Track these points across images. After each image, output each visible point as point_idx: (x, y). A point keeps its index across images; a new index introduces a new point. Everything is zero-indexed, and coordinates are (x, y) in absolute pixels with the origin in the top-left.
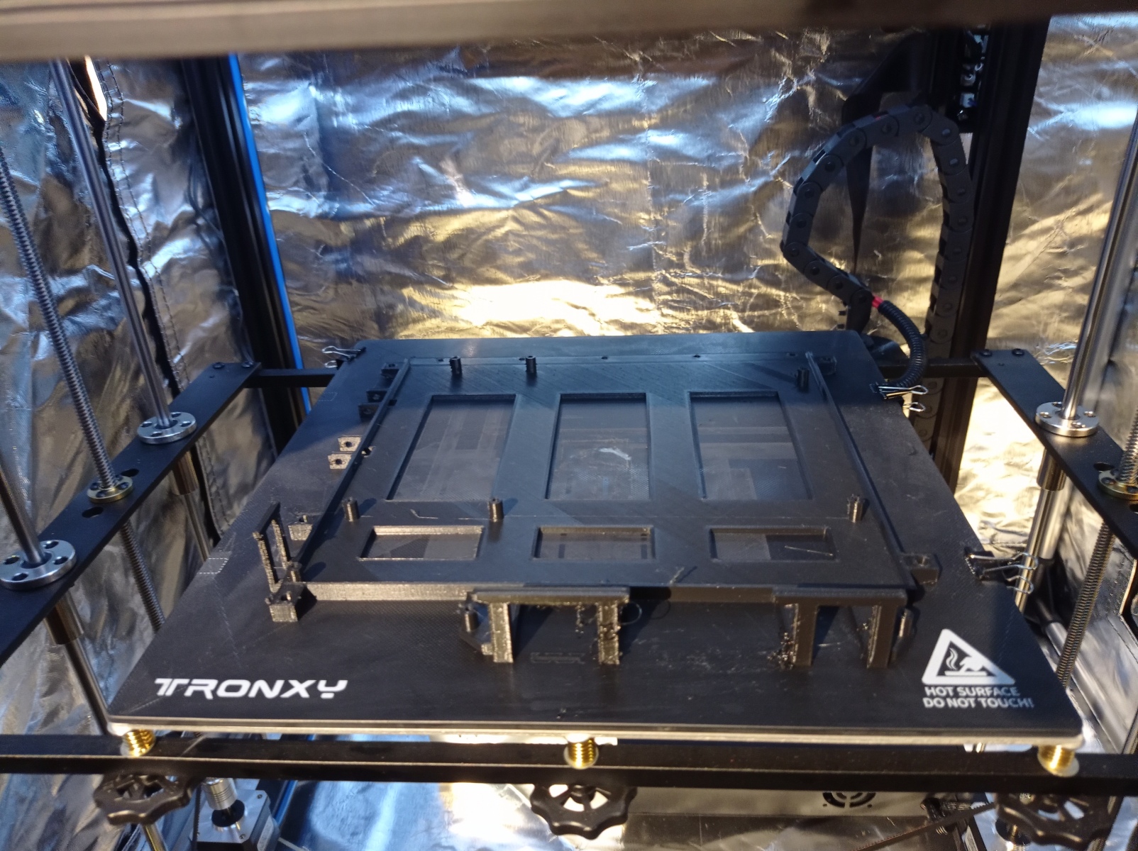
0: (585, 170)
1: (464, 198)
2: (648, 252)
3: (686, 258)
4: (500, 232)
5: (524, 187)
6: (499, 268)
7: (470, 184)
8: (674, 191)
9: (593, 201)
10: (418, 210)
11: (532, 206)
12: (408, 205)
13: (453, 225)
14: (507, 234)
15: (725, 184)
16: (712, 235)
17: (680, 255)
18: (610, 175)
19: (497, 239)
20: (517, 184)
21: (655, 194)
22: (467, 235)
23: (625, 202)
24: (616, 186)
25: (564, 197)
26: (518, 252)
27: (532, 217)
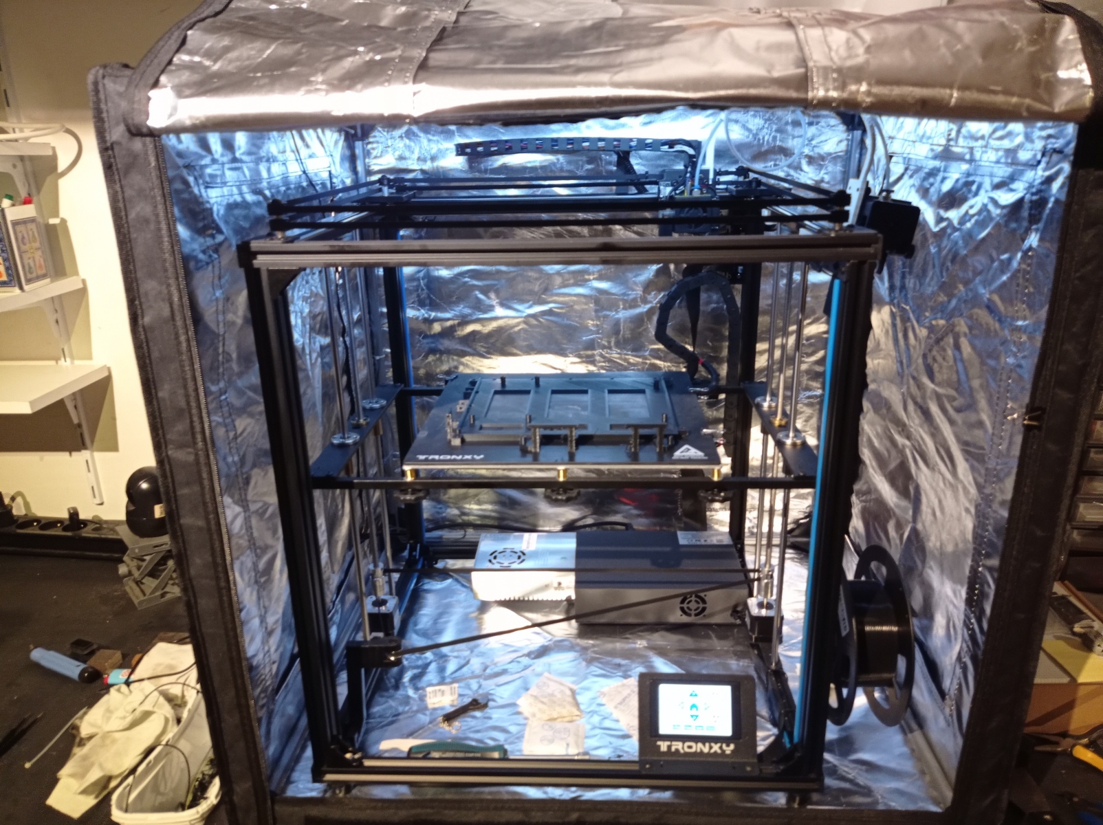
0: (561, 299)
1: (499, 311)
2: (593, 340)
3: (612, 344)
4: (516, 329)
5: (530, 307)
6: (515, 347)
7: (502, 305)
8: (606, 310)
9: (565, 314)
10: (475, 317)
11: (534, 316)
12: (471, 315)
13: (494, 325)
14: (520, 330)
15: (631, 307)
16: (625, 332)
17: (609, 342)
18: (573, 301)
19: (516, 333)
20: (527, 305)
21: (596, 311)
22: (499, 330)
23: (582, 315)
24: (576, 307)
25: (550, 312)
26: (525, 340)
27: (534, 322)
